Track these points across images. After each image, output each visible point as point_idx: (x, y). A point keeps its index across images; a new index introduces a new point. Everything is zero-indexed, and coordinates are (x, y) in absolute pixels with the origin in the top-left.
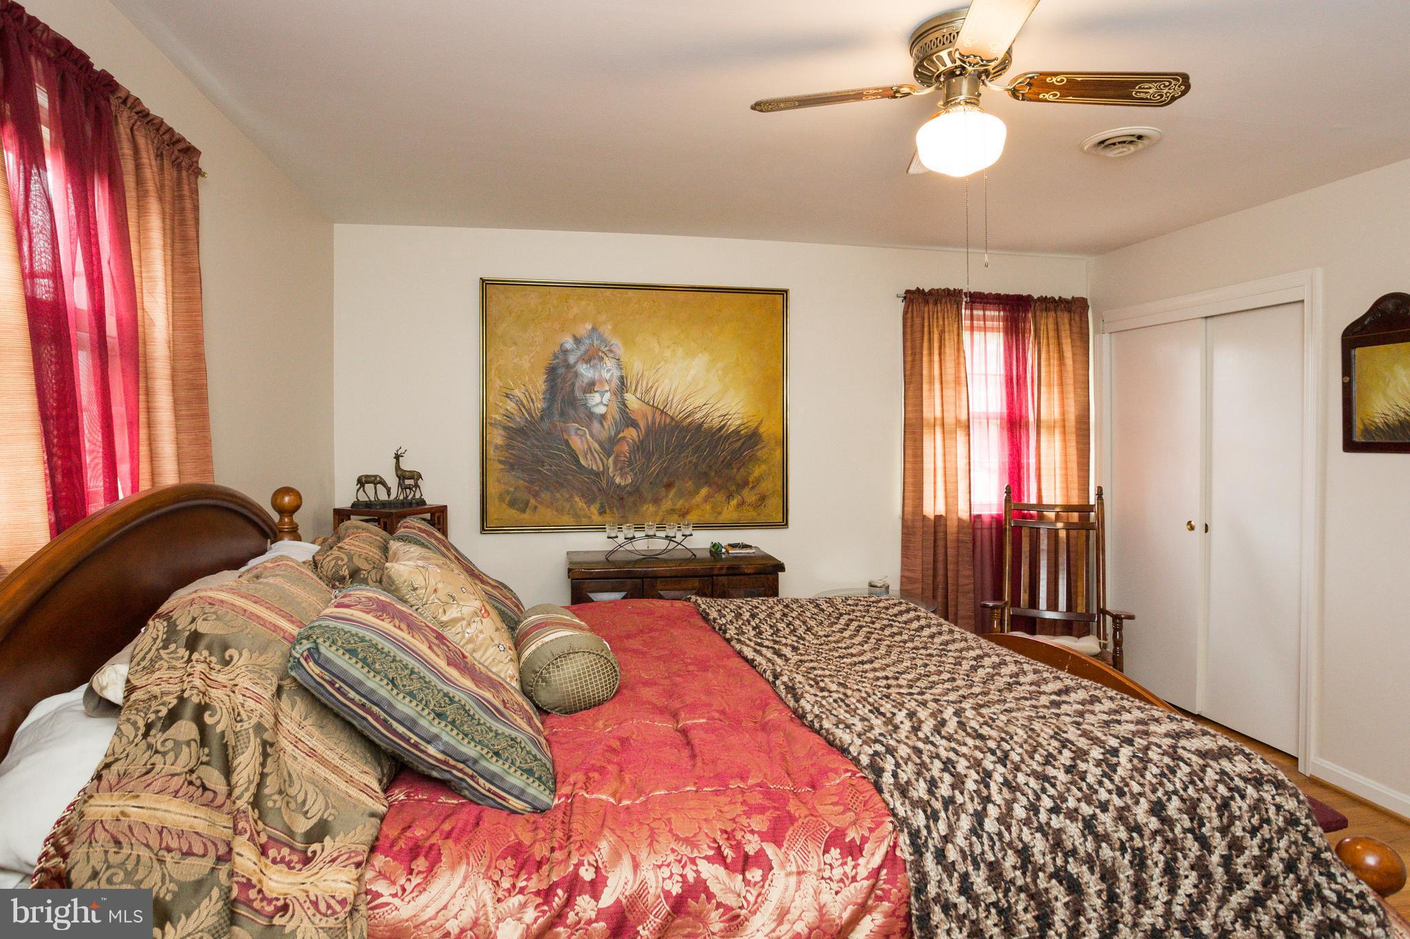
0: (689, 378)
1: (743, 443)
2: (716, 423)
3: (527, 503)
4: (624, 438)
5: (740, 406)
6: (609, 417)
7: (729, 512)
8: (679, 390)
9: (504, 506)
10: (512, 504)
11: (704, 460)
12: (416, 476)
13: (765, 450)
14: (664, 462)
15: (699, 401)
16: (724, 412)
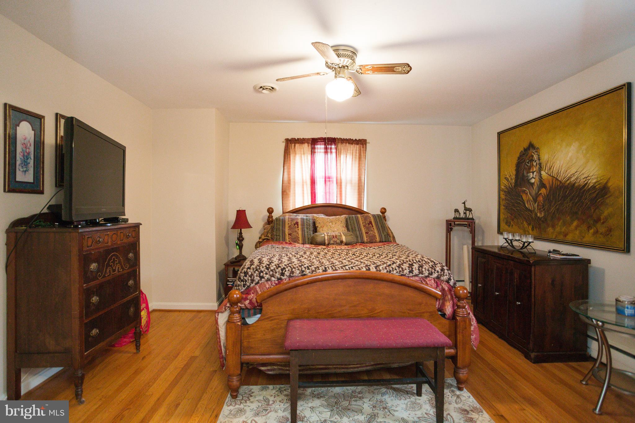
0: (568, 158)
1: (598, 194)
2: (582, 182)
3: (510, 223)
4: (541, 193)
6: (536, 184)
7: (589, 237)
8: (564, 166)
9: (504, 224)
10: (506, 223)
11: (576, 205)
12: (470, 210)
13: (611, 198)
14: (557, 206)
15: (573, 171)
16: (585, 175)
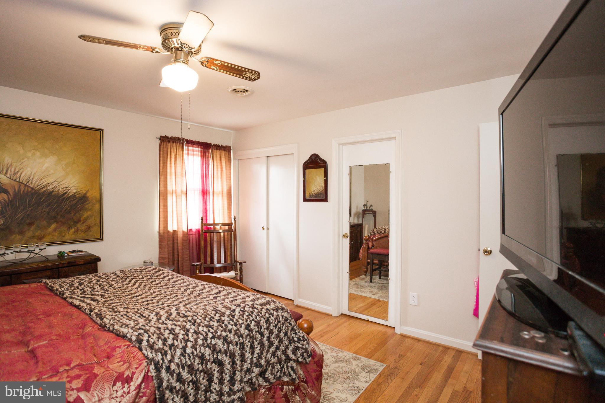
0: (44, 168)
1: (78, 201)
2: (61, 191)
5: (75, 183)
7: (70, 235)
8: (37, 174)
11: (54, 210)
13: (91, 204)
14: (27, 212)
15: (50, 180)
16: (66, 186)
